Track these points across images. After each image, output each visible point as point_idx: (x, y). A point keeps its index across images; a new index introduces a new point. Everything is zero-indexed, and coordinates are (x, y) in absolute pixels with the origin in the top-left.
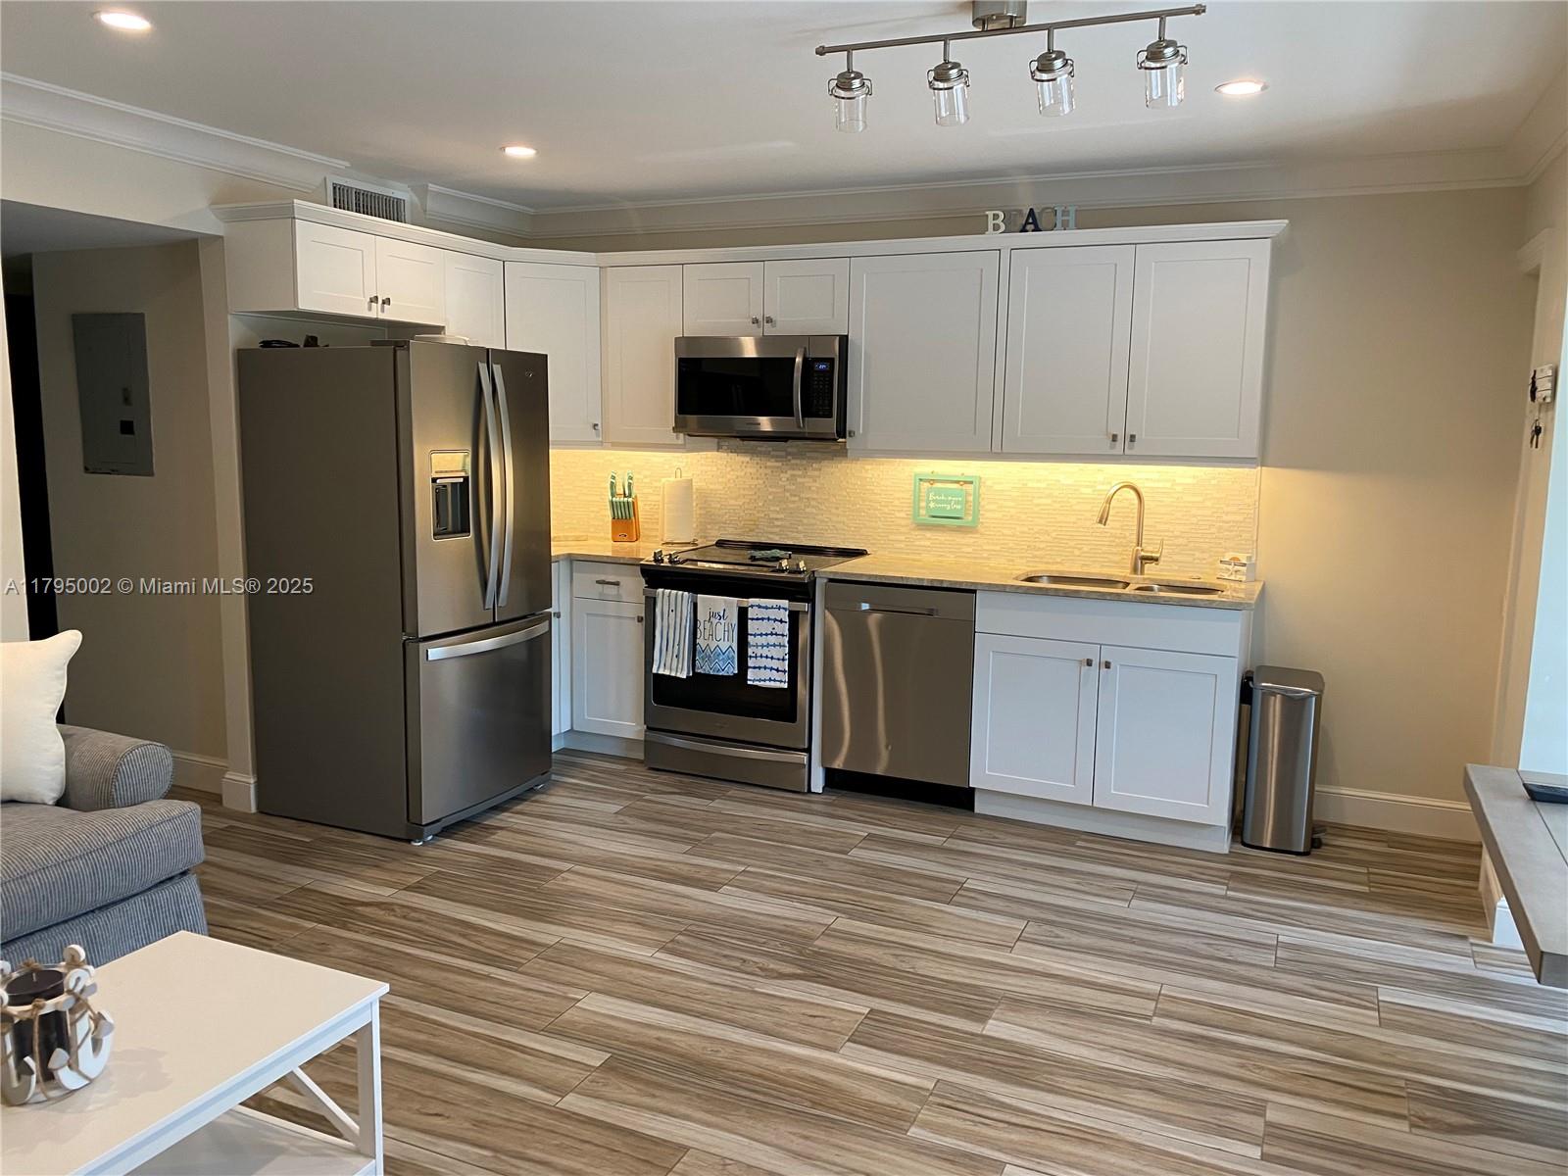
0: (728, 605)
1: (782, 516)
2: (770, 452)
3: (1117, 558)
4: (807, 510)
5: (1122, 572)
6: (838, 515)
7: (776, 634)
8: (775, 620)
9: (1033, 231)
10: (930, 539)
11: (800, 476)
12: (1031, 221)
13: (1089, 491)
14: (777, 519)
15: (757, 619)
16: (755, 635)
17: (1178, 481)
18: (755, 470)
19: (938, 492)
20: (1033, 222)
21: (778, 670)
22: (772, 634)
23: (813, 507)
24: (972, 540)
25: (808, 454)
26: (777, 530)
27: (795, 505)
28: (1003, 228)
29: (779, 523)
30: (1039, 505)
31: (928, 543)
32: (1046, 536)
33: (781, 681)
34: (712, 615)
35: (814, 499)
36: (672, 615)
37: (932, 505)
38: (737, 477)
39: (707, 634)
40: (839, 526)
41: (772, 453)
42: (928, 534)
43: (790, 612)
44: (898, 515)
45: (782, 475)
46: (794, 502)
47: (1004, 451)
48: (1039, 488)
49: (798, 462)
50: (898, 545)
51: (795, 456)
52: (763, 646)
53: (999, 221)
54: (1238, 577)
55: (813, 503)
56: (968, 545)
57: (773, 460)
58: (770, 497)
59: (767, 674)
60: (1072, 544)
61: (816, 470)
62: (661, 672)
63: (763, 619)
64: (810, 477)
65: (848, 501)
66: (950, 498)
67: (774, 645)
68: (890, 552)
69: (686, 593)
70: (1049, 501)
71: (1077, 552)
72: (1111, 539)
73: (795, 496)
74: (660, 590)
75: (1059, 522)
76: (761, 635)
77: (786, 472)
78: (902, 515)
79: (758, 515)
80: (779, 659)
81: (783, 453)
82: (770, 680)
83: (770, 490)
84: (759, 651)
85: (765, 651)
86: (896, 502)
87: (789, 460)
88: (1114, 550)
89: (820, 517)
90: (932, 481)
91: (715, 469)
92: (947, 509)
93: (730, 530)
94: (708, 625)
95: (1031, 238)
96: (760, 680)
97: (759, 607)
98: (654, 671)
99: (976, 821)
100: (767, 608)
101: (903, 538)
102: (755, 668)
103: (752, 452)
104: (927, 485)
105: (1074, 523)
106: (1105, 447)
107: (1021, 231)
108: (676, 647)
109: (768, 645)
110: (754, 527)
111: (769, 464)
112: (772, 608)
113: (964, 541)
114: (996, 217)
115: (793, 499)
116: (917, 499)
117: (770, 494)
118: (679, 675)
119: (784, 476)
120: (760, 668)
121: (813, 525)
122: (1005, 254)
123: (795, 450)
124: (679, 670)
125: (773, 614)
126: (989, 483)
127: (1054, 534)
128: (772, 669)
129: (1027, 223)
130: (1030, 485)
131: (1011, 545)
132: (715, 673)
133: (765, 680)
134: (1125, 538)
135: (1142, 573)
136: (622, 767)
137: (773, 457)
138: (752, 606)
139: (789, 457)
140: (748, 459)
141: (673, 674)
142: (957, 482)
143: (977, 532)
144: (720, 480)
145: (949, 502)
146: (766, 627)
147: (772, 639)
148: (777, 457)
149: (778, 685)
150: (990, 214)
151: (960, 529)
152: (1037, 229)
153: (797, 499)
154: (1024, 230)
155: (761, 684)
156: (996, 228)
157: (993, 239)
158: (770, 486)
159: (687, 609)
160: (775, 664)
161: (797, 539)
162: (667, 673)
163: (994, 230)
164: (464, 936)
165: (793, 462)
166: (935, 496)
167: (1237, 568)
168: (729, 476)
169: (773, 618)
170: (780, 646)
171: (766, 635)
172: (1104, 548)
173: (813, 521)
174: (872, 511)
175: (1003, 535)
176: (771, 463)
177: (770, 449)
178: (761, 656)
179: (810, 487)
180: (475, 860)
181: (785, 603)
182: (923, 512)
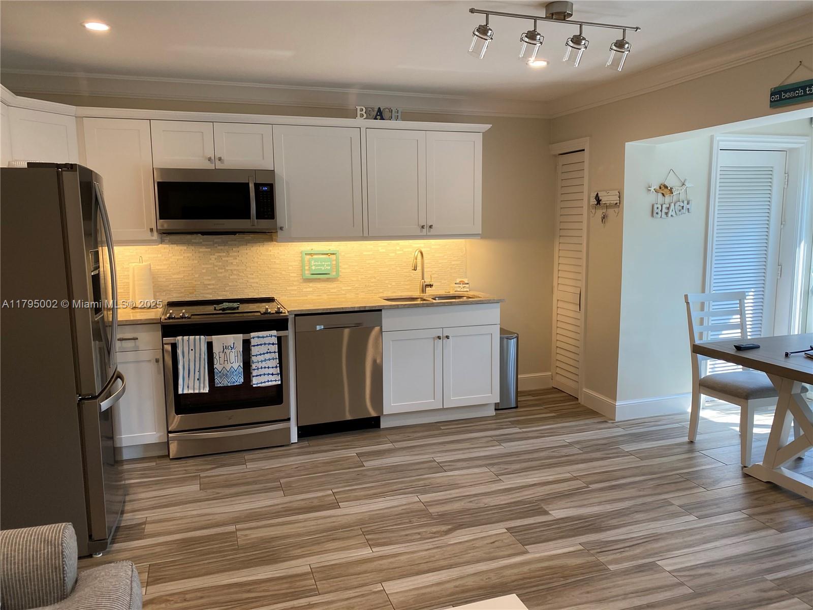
0: (235, 340)
1: (213, 282)
2: (201, 242)
3: (408, 287)
4: (231, 277)
5: (417, 294)
6: (253, 278)
7: (270, 352)
8: (269, 344)
9: (380, 119)
10: (311, 287)
11: (225, 257)
12: (379, 114)
13: (393, 255)
14: (209, 285)
15: (258, 345)
16: (256, 356)
17: (433, 247)
18: (191, 255)
19: (316, 260)
20: (380, 115)
21: (272, 374)
22: (267, 353)
23: (235, 275)
24: (335, 285)
25: (229, 243)
26: (210, 291)
27: (222, 275)
28: (365, 116)
29: (212, 287)
30: (369, 264)
31: (311, 289)
32: (374, 280)
33: (276, 381)
34: (225, 348)
35: (235, 270)
36: (192, 353)
37: (313, 268)
38: (178, 260)
39: (222, 360)
40: (253, 285)
41: (203, 243)
42: (311, 285)
43: (277, 337)
44: (292, 275)
45: (211, 257)
46: (221, 273)
47: (370, 235)
48: (369, 255)
49: (222, 247)
50: (292, 293)
51: (220, 244)
52: (262, 361)
53: (363, 112)
54: (465, 290)
55: (235, 272)
56: (334, 288)
57: (204, 247)
58: (204, 271)
59: (266, 378)
60: (387, 282)
61: (234, 252)
62: (186, 392)
63: (261, 345)
64: (231, 256)
65: (260, 269)
66: (323, 263)
67: (269, 360)
68: (288, 297)
69: (202, 337)
70: (374, 261)
71: (390, 286)
72: (406, 278)
73: (222, 269)
74: (180, 338)
75: (381, 271)
76: (261, 354)
77: (214, 255)
78: (295, 275)
79: (195, 283)
80: (273, 368)
81: (211, 243)
82: (268, 381)
83: (203, 266)
84: (260, 365)
85: (264, 364)
86: (290, 268)
87: (216, 247)
88: (407, 283)
89: (241, 281)
90: (311, 254)
91: (160, 255)
92: (323, 269)
93: (175, 295)
94: (222, 355)
95: (379, 123)
96: (261, 383)
97: (258, 337)
98: (180, 392)
99: (381, 432)
100: (263, 337)
101: (296, 288)
102: (257, 376)
103: (188, 243)
104: (308, 257)
105: (387, 271)
106: (418, 232)
107: (375, 119)
108: (197, 374)
109: (265, 360)
110: (194, 291)
111: (201, 250)
112: (267, 336)
113: (331, 286)
114: (362, 110)
115: (221, 271)
116: (302, 266)
117: (203, 269)
118: (202, 391)
119: (213, 257)
120: (260, 375)
121: (237, 286)
122: (363, 130)
123: (220, 240)
124: (202, 388)
125: (267, 340)
126: (343, 254)
127: (378, 278)
128: (269, 374)
129: (377, 115)
130: (365, 253)
131: (356, 286)
132: (232, 385)
133: (265, 382)
134: (411, 276)
135: (426, 293)
136: (154, 464)
137: (204, 245)
138: (253, 338)
139: (215, 245)
140: (185, 248)
141: (197, 391)
142: (327, 254)
143: (338, 281)
144: (164, 263)
145: (323, 265)
146: (263, 349)
147: (267, 356)
148: (207, 245)
149: (274, 383)
150: (359, 108)
151: (328, 280)
152: (382, 119)
153: (223, 270)
154: (376, 119)
155: (263, 385)
156: (362, 116)
157: (360, 122)
158: (204, 264)
159: (204, 348)
160: (271, 371)
161: (226, 295)
162: (191, 391)
163: (360, 117)
164: (249, 591)
165: (219, 248)
166: (315, 262)
167: (464, 285)
168: (171, 260)
169: (268, 342)
170: (273, 359)
171: (264, 354)
172: (402, 283)
173: (236, 284)
174: (276, 275)
175: (353, 281)
176: (203, 249)
177: (201, 240)
178: (262, 368)
179: (232, 263)
180: (163, 548)
181: (274, 333)
182: (307, 272)
